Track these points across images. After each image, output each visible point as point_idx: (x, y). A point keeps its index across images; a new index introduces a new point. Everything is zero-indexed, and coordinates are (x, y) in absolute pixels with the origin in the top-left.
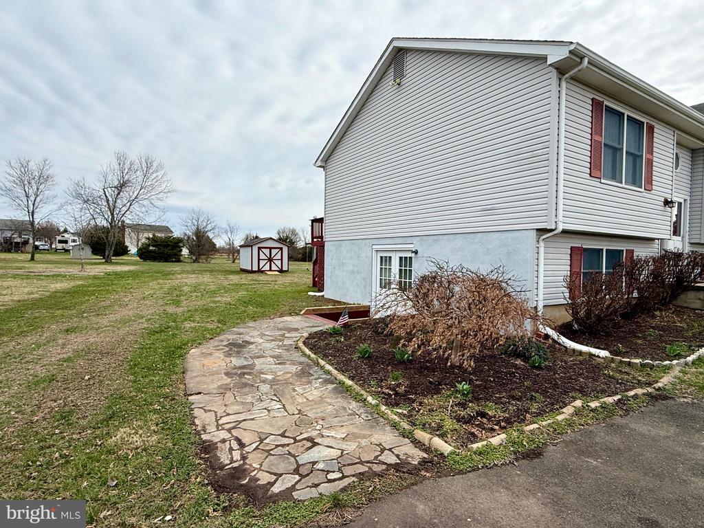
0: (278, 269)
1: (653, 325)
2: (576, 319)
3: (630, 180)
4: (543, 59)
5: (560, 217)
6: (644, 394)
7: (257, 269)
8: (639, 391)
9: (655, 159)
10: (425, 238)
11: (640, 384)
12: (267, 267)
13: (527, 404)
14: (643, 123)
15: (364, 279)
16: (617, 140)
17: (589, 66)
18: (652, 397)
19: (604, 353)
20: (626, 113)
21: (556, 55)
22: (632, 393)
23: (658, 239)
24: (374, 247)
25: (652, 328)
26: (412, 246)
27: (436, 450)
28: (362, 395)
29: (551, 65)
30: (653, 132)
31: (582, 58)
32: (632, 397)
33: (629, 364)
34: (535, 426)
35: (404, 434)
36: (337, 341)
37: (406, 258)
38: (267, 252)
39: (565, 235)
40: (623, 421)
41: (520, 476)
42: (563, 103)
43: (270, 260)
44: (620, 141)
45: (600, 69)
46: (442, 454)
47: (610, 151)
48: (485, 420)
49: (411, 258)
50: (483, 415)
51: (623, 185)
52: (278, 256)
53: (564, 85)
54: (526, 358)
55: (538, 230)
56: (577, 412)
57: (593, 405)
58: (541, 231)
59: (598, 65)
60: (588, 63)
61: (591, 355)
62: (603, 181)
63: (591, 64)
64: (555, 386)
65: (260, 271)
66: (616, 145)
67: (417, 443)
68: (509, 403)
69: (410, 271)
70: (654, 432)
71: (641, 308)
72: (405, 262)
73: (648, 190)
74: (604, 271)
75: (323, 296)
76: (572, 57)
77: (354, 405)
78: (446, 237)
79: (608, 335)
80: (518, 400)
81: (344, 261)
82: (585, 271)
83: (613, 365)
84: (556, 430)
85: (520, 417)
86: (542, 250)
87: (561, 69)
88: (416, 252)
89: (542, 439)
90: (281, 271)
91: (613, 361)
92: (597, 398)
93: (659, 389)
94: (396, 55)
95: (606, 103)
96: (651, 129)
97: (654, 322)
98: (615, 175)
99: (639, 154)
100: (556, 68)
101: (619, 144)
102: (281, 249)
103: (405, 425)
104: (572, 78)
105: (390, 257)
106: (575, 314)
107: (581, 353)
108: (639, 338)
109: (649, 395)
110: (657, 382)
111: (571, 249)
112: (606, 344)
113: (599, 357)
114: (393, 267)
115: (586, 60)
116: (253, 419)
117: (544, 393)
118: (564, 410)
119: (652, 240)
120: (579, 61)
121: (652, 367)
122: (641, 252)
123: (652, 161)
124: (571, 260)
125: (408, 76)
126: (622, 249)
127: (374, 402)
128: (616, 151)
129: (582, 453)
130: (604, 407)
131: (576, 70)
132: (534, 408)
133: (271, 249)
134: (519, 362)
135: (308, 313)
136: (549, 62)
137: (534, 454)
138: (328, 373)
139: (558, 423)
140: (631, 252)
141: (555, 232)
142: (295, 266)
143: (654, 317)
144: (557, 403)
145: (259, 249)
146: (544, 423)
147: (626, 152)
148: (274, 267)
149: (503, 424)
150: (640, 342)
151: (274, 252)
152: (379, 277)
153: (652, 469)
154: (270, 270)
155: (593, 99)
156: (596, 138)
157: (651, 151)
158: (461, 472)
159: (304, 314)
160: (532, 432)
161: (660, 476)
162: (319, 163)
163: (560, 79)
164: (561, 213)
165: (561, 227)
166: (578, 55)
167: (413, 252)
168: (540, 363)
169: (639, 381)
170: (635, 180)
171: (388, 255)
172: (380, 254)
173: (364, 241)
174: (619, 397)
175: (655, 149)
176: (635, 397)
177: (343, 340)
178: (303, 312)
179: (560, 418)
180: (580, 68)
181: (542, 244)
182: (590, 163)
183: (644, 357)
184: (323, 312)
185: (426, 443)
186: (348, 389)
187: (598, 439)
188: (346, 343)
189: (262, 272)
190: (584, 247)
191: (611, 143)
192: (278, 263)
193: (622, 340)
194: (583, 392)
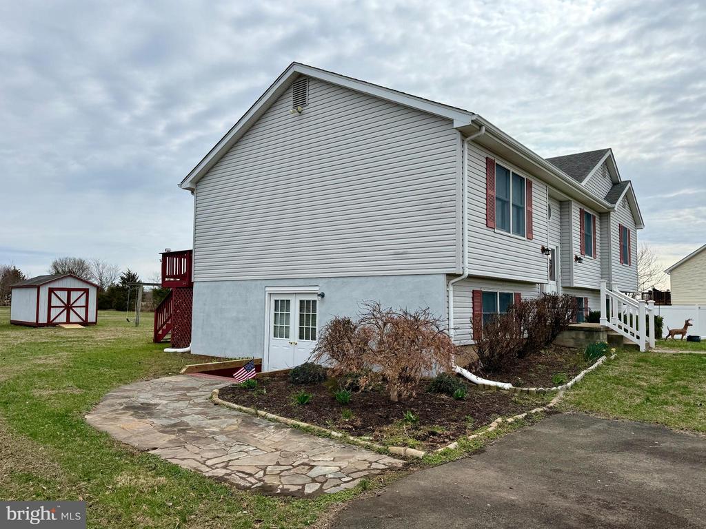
0: (79, 320)
1: (541, 361)
2: (482, 358)
3: (515, 230)
4: (451, 121)
5: (466, 264)
6: (542, 412)
7: (46, 322)
8: (539, 410)
9: (534, 211)
10: (333, 279)
11: (537, 406)
12: (63, 318)
13: (463, 424)
14: (524, 179)
15: (254, 327)
16: (505, 194)
17: (487, 133)
18: (547, 413)
19: (508, 386)
20: (511, 170)
21: (461, 122)
22: (533, 411)
23: (538, 284)
24: (267, 289)
25: (540, 363)
26: (317, 288)
27: (413, 456)
28: (324, 432)
29: (456, 128)
30: (531, 187)
31: (480, 126)
32: (534, 414)
33: (528, 392)
34: (475, 436)
35: (379, 452)
36: (259, 394)
37: (308, 302)
38: (63, 295)
39: (471, 280)
40: (532, 428)
41: (476, 461)
42: (466, 162)
43: (68, 307)
44: (507, 195)
45: (493, 135)
46: (418, 458)
47: (500, 203)
48: (436, 437)
49: (314, 302)
50: (434, 434)
51: (511, 235)
52: (82, 302)
53: (466, 146)
54: (450, 393)
55: (448, 275)
56: (500, 426)
57: (510, 420)
58: (450, 276)
59: (493, 132)
60: (486, 130)
61: (498, 388)
62: (496, 231)
63: (488, 132)
64: (479, 411)
65: (51, 324)
66: (504, 198)
67: (394, 455)
68: (449, 424)
69: (314, 316)
70: (551, 432)
71: (530, 347)
72: (308, 307)
73: (530, 239)
74: (499, 313)
75: (189, 352)
76: (474, 125)
77: (320, 440)
78: (356, 279)
79: (508, 372)
80: (455, 421)
81: (223, 307)
82: (484, 313)
83: (516, 395)
84: (489, 437)
85: (461, 431)
86: (451, 293)
87: (464, 133)
88: (322, 295)
89: (481, 443)
90: (85, 323)
91: (515, 391)
92: (511, 416)
93: (551, 408)
94: (296, 80)
95: (496, 161)
96: (530, 184)
97: (541, 359)
98: (504, 226)
99: (522, 206)
100: (460, 131)
101: (507, 197)
102: (86, 291)
103: (377, 446)
104: (473, 141)
105: (288, 301)
106: (480, 353)
107: (490, 387)
108: (532, 372)
109: (545, 411)
110: (549, 403)
111: (473, 292)
112: (508, 379)
113: (505, 389)
114: (292, 312)
115: (484, 128)
116: (238, 459)
117: (473, 415)
118: (491, 425)
119: (533, 284)
120: (478, 128)
121: (544, 393)
122: (528, 295)
123: (532, 213)
124: (473, 303)
125: (310, 105)
126: (511, 292)
127: (340, 435)
128: (505, 203)
129: (510, 447)
130: (517, 421)
131: (476, 135)
132: (469, 425)
133: (69, 291)
134: (444, 396)
135: (190, 371)
136: (456, 125)
137: (480, 451)
138: (276, 420)
139: (489, 433)
140: (518, 295)
141: (463, 277)
142: (109, 316)
143: (540, 355)
144: (484, 420)
145: (51, 291)
146: (480, 434)
147: (513, 204)
148: (73, 318)
149: (451, 437)
150: (533, 375)
151: (74, 295)
152: (272, 325)
153: (554, 449)
154: (68, 322)
155: (487, 158)
156: (490, 192)
157: (530, 204)
158: (436, 465)
159: (185, 372)
160: (474, 438)
161: (558, 452)
162: (187, 184)
163: (463, 141)
164: (466, 260)
165: (467, 273)
166: (478, 124)
167: (319, 295)
168: (463, 395)
169: (537, 404)
170: (519, 230)
171: (285, 298)
172: (274, 298)
173: (254, 282)
174: (525, 414)
175: (533, 202)
176: (536, 413)
177: (265, 392)
178: (184, 370)
179: (490, 429)
180: (479, 134)
181: (451, 288)
182: (486, 215)
183: (538, 386)
184: (209, 370)
185: (403, 454)
186: (306, 430)
187: (518, 439)
188: (270, 395)
189: (55, 325)
190: (483, 290)
191: (501, 197)
192: (82, 312)
193: (520, 374)
194: (499, 413)
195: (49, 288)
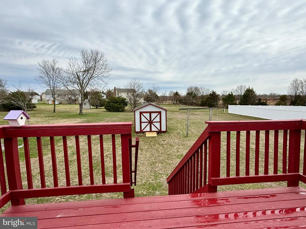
0: (157, 130)
7: (139, 131)
12: (148, 129)
38: (147, 116)
43: (150, 122)
52: (158, 119)
65: (142, 132)
90: (160, 132)
102: (160, 113)
133: (150, 113)
148: (153, 128)
151: (153, 116)
154: (151, 131)
192: (158, 125)
195: (140, 112)
